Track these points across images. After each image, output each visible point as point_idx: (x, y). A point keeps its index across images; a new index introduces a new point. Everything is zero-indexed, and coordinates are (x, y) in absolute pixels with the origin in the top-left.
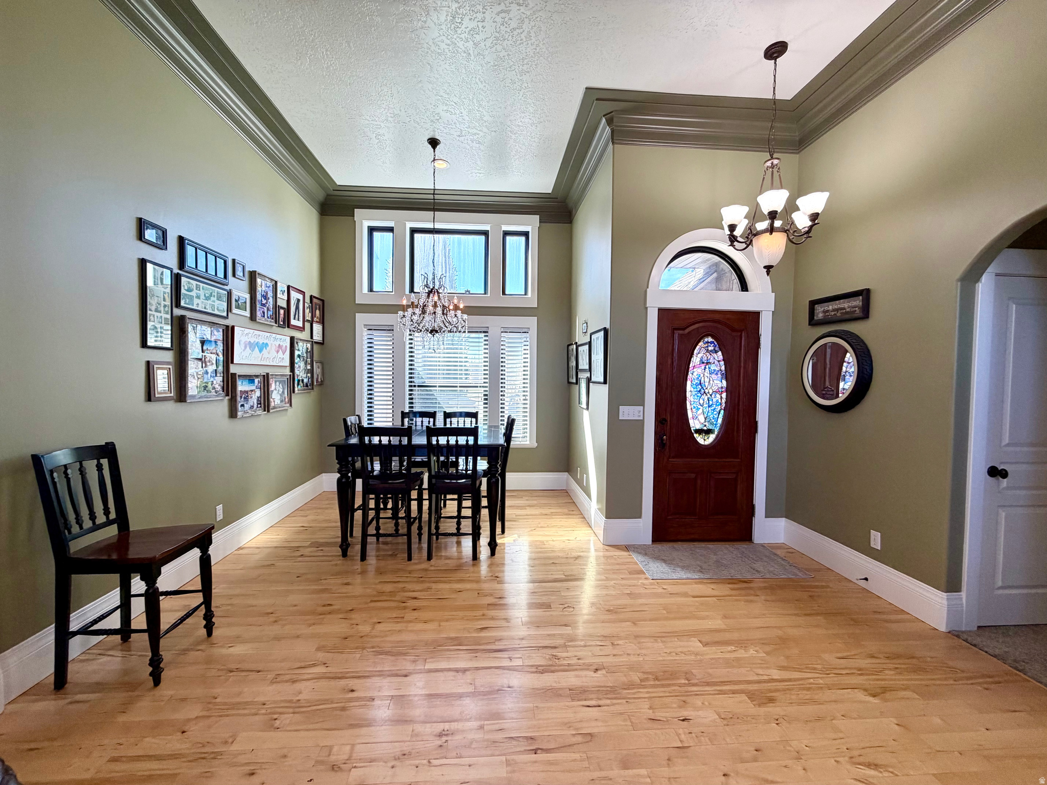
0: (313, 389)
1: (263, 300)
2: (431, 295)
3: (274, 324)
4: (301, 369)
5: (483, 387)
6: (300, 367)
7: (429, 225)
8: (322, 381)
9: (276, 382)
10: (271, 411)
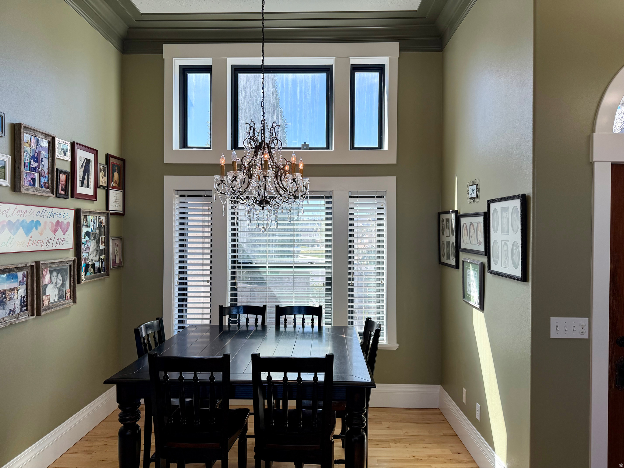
0: (108, 274)
1: (33, 162)
2: (260, 152)
3: (49, 194)
4: (92, 249)
5: (325, 267)
6: (89, 248)
7: (256, 61)
8: (121, 262)
9: (51, 273)
10: (43, 313)
